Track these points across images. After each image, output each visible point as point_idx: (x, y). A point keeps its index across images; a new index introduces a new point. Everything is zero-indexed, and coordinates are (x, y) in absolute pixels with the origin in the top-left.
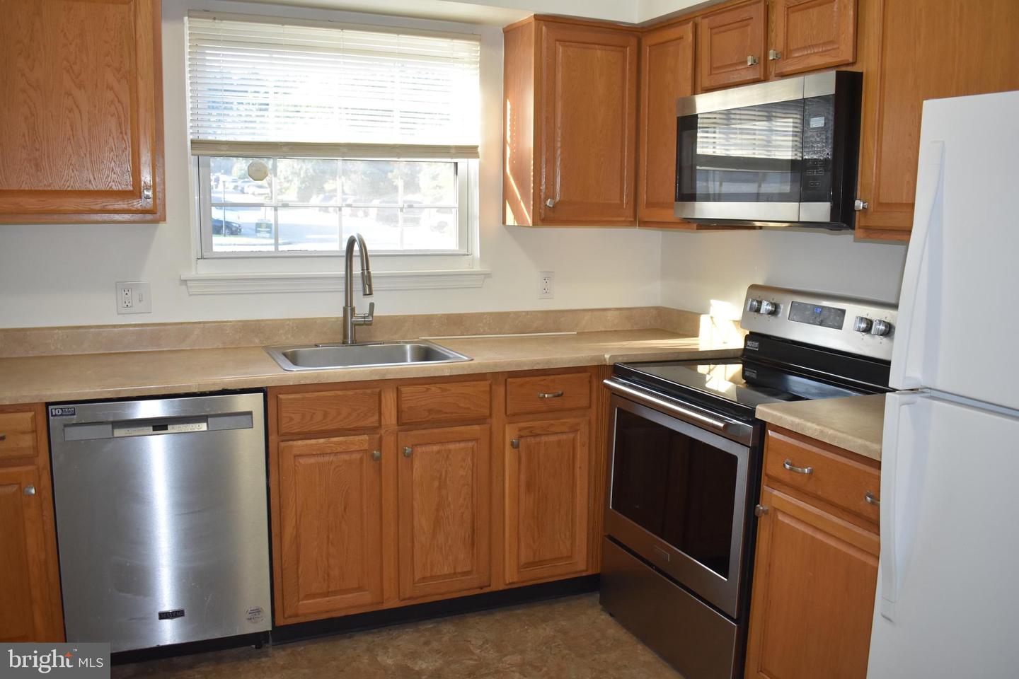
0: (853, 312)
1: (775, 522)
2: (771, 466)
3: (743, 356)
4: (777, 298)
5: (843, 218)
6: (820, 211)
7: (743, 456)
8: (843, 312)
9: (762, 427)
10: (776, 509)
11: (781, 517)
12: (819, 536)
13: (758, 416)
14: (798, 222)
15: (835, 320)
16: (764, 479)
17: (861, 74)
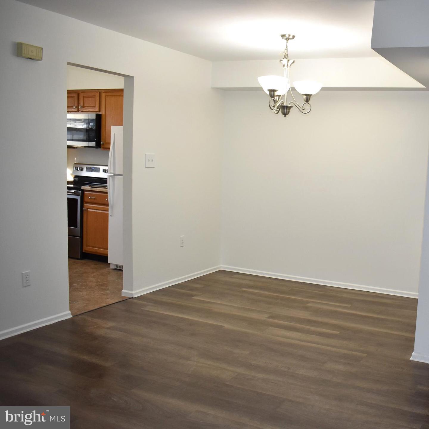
0: (102, 168)
1: (87, 211)
2: (86, 199)
3: (73, 183)
4: (82, 166)
5: (98, 146)
6: (93, 144)
7: (79, 198)
8: (100, 168)
9: (83, 191)
10: (88, 209)
11: (89, 210)
12: (98, 211)
13: (82, 189)
14: (88, 146)
15: (97, 170)
16: (84, 203)
17: (101, 114)
